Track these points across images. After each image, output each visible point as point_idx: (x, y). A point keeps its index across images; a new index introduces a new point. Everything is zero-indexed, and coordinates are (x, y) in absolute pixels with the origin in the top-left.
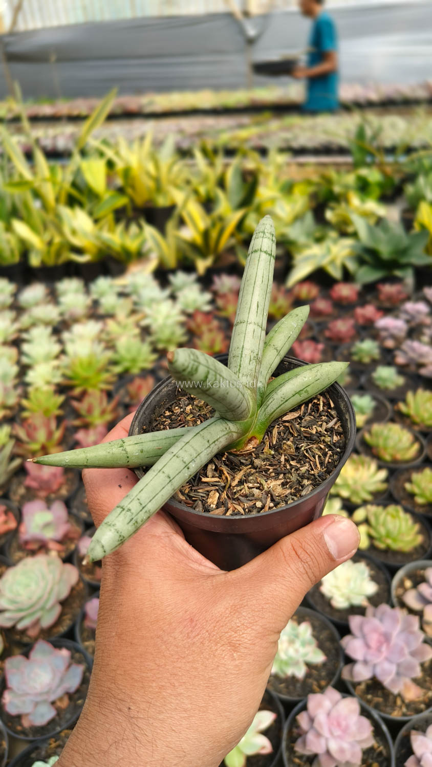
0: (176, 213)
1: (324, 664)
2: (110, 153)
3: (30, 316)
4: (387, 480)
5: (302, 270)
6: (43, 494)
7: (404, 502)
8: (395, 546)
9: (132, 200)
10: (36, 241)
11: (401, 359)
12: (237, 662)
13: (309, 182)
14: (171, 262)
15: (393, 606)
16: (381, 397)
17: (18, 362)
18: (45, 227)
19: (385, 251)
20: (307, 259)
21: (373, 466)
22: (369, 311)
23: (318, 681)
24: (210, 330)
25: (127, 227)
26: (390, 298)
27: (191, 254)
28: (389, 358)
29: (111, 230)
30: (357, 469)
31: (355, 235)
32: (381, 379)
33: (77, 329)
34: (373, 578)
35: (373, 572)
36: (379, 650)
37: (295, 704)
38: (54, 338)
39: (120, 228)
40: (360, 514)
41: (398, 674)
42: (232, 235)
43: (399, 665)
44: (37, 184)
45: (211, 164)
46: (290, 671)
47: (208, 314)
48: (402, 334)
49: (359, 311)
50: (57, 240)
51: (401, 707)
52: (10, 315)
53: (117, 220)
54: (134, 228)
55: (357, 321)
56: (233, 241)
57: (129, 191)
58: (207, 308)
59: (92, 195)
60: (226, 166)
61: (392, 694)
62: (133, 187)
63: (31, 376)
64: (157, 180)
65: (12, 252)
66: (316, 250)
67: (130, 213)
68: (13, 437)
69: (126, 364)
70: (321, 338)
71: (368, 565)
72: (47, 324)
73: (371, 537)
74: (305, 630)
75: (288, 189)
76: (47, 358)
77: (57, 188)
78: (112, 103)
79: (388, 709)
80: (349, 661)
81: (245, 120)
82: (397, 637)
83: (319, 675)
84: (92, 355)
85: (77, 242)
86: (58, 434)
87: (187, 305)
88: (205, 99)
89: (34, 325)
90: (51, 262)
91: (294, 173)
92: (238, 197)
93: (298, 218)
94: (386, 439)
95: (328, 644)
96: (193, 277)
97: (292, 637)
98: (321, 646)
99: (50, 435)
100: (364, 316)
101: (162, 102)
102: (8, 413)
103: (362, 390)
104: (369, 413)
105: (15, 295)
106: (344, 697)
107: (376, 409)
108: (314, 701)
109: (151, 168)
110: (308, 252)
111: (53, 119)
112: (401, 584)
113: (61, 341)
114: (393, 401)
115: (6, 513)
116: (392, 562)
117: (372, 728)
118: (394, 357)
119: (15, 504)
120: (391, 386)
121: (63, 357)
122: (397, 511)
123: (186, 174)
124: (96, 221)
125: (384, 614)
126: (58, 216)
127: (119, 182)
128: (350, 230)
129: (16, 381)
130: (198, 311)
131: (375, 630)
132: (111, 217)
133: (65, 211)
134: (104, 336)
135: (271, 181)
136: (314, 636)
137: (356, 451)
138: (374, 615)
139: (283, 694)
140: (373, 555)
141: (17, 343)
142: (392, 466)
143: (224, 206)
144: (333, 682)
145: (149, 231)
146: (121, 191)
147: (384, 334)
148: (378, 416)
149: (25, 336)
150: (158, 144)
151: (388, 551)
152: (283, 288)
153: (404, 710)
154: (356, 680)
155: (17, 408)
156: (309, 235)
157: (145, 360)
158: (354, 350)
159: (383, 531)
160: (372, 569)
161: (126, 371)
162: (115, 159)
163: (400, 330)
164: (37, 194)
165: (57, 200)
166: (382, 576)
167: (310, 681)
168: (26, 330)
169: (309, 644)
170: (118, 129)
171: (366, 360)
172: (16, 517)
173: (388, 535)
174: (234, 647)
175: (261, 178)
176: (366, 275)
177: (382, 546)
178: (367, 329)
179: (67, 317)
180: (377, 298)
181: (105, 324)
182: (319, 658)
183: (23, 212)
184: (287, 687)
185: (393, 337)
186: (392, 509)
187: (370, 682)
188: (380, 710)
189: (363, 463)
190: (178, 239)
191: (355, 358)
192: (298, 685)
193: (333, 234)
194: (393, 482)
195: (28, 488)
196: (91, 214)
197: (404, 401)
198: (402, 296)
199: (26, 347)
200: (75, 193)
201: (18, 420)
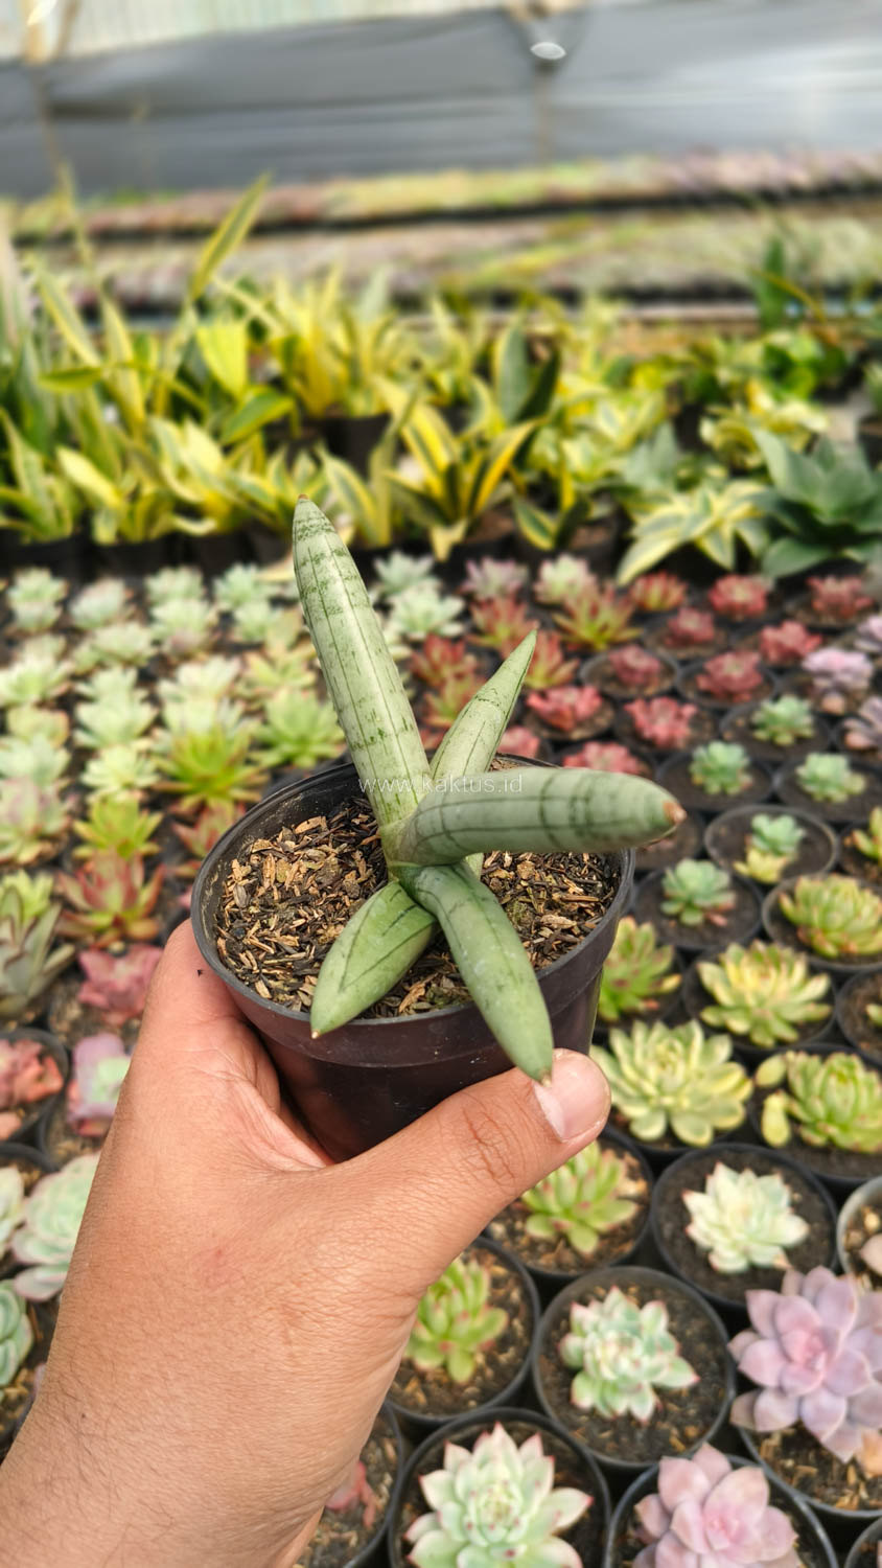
0: (391, 430)
1: (694, 1391)
2: (256, 308)
3: (93, 648)
4: (827, 998)
5: (648, 550)
6: (115, 1019)
7: (864, 1046)
8: (845, 1140)
9: (301, 404)
10: (104, 490)
11: (858, 739)
12: (295, 1348)
13: (666, 362)
14: (381, 533)
15: (839, 1272)
16: (815, 819)
17: (69, 744)
18: (125, 464)
19: (826, 508)
20: (662, 524)
21: (800, 969)
22: (791, 634)
23: (680, 1427)
24: (459, 677)
25: (290, 463)
26: (836, 607)
27: (419, 517)
28: (833, 736)
29: (258, 469)
30: (764, 976)
31: (761, 473)
32: (815, 780)
33: (188, 673)
34: (797, 1209)
35: (797, 1196)
36: (809, 1365)
37: (633, 1474)
38: (142, 693)
39: (276, 462)
40: (770, 1071)
41: (850, 1418)
42: (506, 476)
43: (851, 1401)
44: (106, 375)
45: (463, 326)
46: (621, 1406)
47: (456, 640)
48: (863, 684)
49: (770, 634)
50: (149, 489)
51: (856, 1488)
52: (53, 644)
53: (271, 448)
54: (304, 464)
55: (765, 656)
56: (508, 489)
57: (296, 384)
58: (454, 629)
59: (220, 395)
60: (496, 327)
61: (839, 1461)
62: (303, 377)
63: (94, 773)
64: (352, 363)
65: (58, 513)
66: (680, 506)
67: (297, 431)
68: (55, 898)
69: (288, 748)
70: (691, 695)
71: (787, 1181)
72: (127, 663)
73: (792, 1119)
74: (655, 1318)
75: (622, 378)
76: (127, 735)
77: (149, 382)
78: (261, 201)
79: (830, 1492)
80: (747, 1386)
81: (533, 230)
82: (848, 1341)
83: (684, 1415)
84: (219, 729)
85: (187, 493)
86: (146, 895)
87: (413, 625)
88: (452, 189)
89: (101, 665)
90: (136, 534)
91: (634, 342)
92: (518, 398)
93: (641, 439)
94: (827, 910)
95: (702, 1348)
96: (425, 564)
97: (628, 1334)
98: (687, 1353)
99: (131, 896)
100: (779, 646)
101: (365, 196)
102: (47, 847)
103: (774, 802)
104: (790, 853)
105: (64, 604)
106: (735, 1467)
107: (805, 843)
108: (671, 1471)
109: (339, 336)
110: (662, 511)
111: (142, 236)
112: (858, 1222)
113: (154, 700)
114: (842, 828)
115: (41, 1058)
116: (838, 1174)
117: (795, 1536)
118: (844, 732)
119: (61, 1040)
120: (838, 796)
121: (158, 733)
122: (851, 1067)
123: (411, 349)
124: (227, 450)
125: (820, 1288)
126: (151, 440)
127: (275, 366)
128: (752, 461)
129: (64, 783)
130: (433, 634)
131: (802, 1323)
132: (257, 440)
133: (164, 429)
134: (241, 689)
135: (586, 361)
136: (671, 1331)
137: (764, 936)
138: (800, 1292)
139: (608, 1455)
140: (800, 1159)
141: (66, 703)
142: (838, 966)
143: (490, 417)
144: (711, 1433)
145: (335, 469)
146: (278, 384)
147: (822, 683)
148: (808, 860)
149: (82, 688)
150: (354, 286)
151: (830, 1149)
152: (610, 586)
153: (864, 1494)
154: (760, 1429)
155: (65, 837)
156: (663, 475)
157: (326, 741)
158: (758, 717)
159: (820, 1109)
160: (795, 1189)
161: (288, 762)
162: (267, 319)
163: (857, 675)
164: (108, 395)
165: (149, 407)
166: (819, 1205)
167: (664, 1426)
168: (84, 677)
169: (662, 1349)
170: (277, 256)
171: (785, 739)
172: (59, 1065)
173: (831, 1117)
174: (291, 1315)
175: (567, 355)
176: (785, 559)
177: (818, 1140)
178: (787, 674)
179: (166, 648)
180: (808, 606)
181: (245, 665)
182: (682, 1377)
183: (81, 433)
184: (616, 1438)
185: (842, 690)
186: (838, 1060)
187: (791, 1432)
188: (813, 1495)
189: (777, 963)
190: (397, 486)
191: (761, 735)
192: (639, 1435)
193: (716, 472)
194: (840, 1000)
195: (87, 1007)
196: (216, 435)
197: (866, 828)
198: (861, 603)
199: (84, 712)
200: (184, 391)
201: (68, 865)
